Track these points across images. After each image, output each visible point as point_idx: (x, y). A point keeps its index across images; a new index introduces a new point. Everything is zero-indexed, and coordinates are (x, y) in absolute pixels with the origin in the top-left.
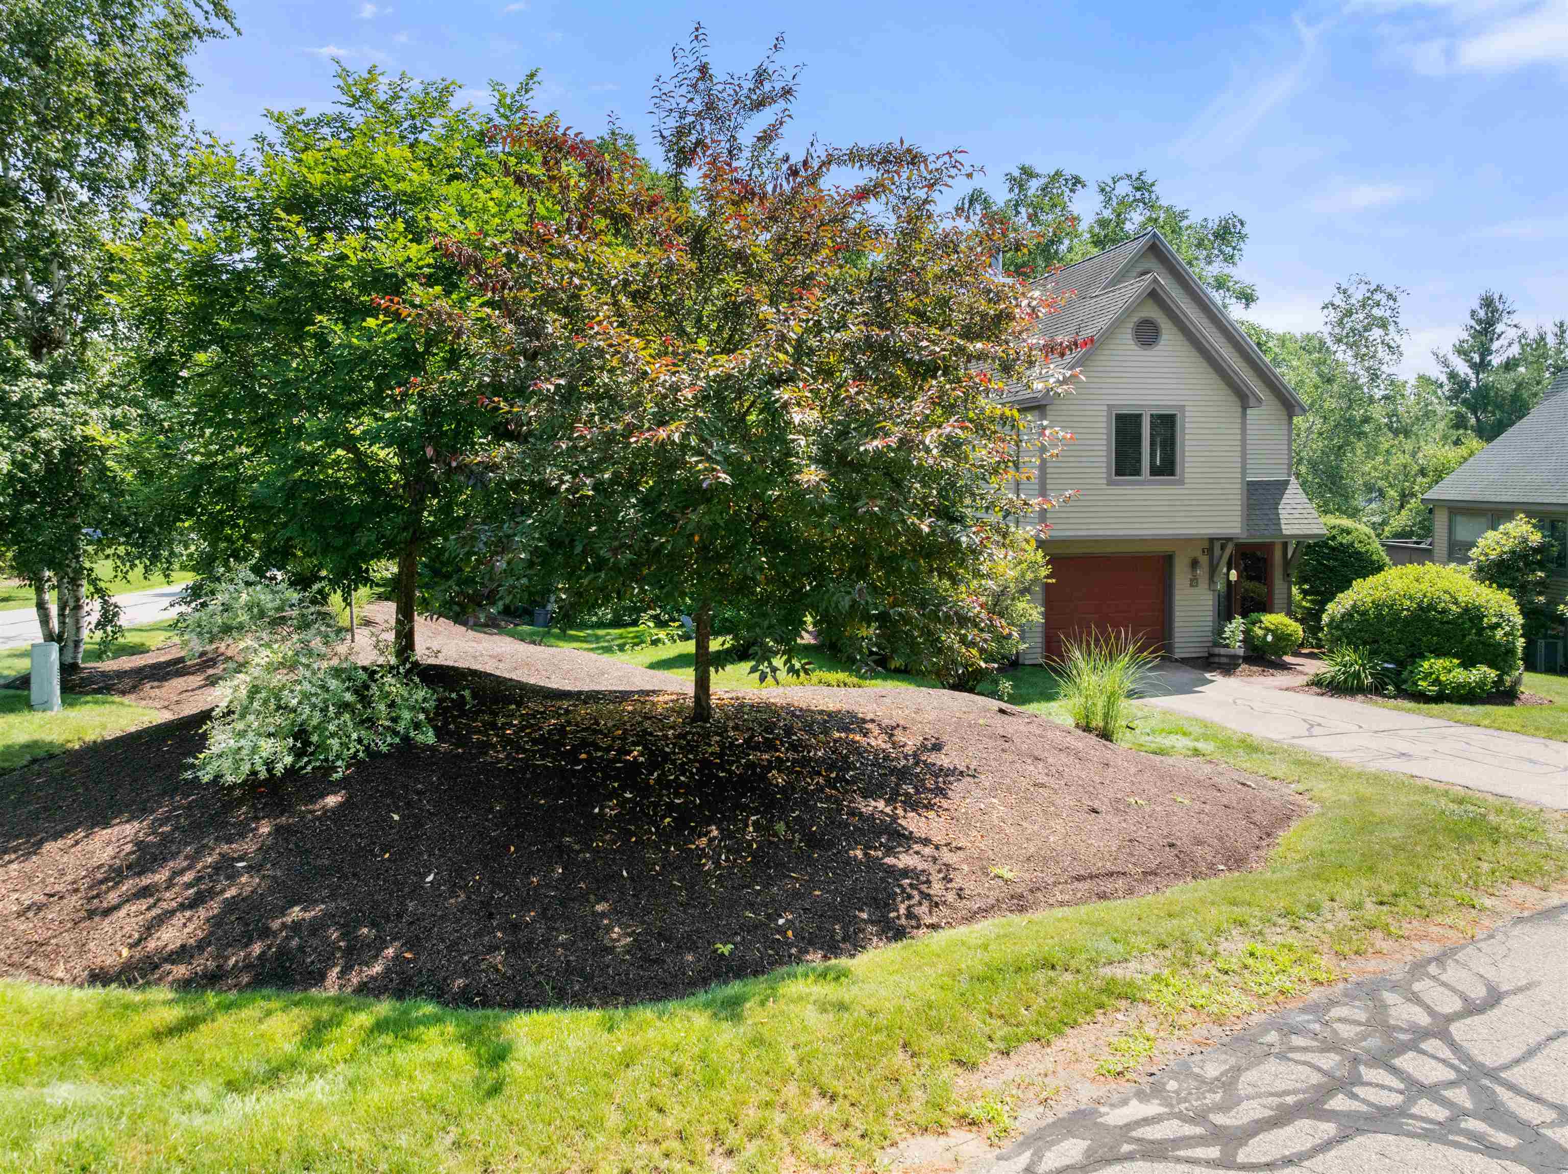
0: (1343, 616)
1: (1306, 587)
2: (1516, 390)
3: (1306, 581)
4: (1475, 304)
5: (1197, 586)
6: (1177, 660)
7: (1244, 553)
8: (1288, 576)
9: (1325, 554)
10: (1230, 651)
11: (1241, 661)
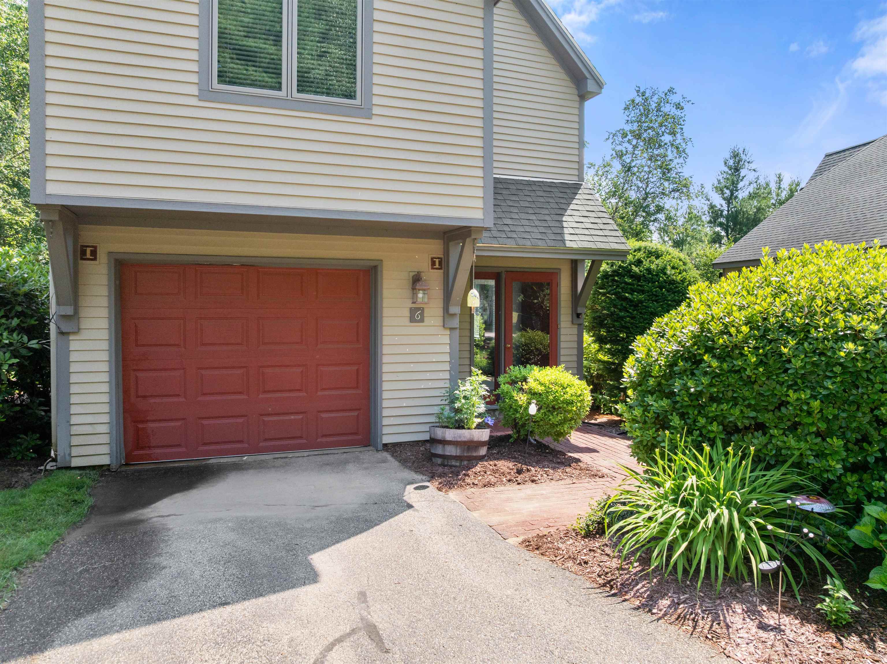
0: (672, 364)
1: (603, 332)
2: (755, 213)
3: (602, 325)
4: (728, 155)
5: (422, 320)
6: (380, 447)
7: (499, 270)
8: (578, 315)
9: (626, 283)
10: (464, 435)
11: (483, 451)
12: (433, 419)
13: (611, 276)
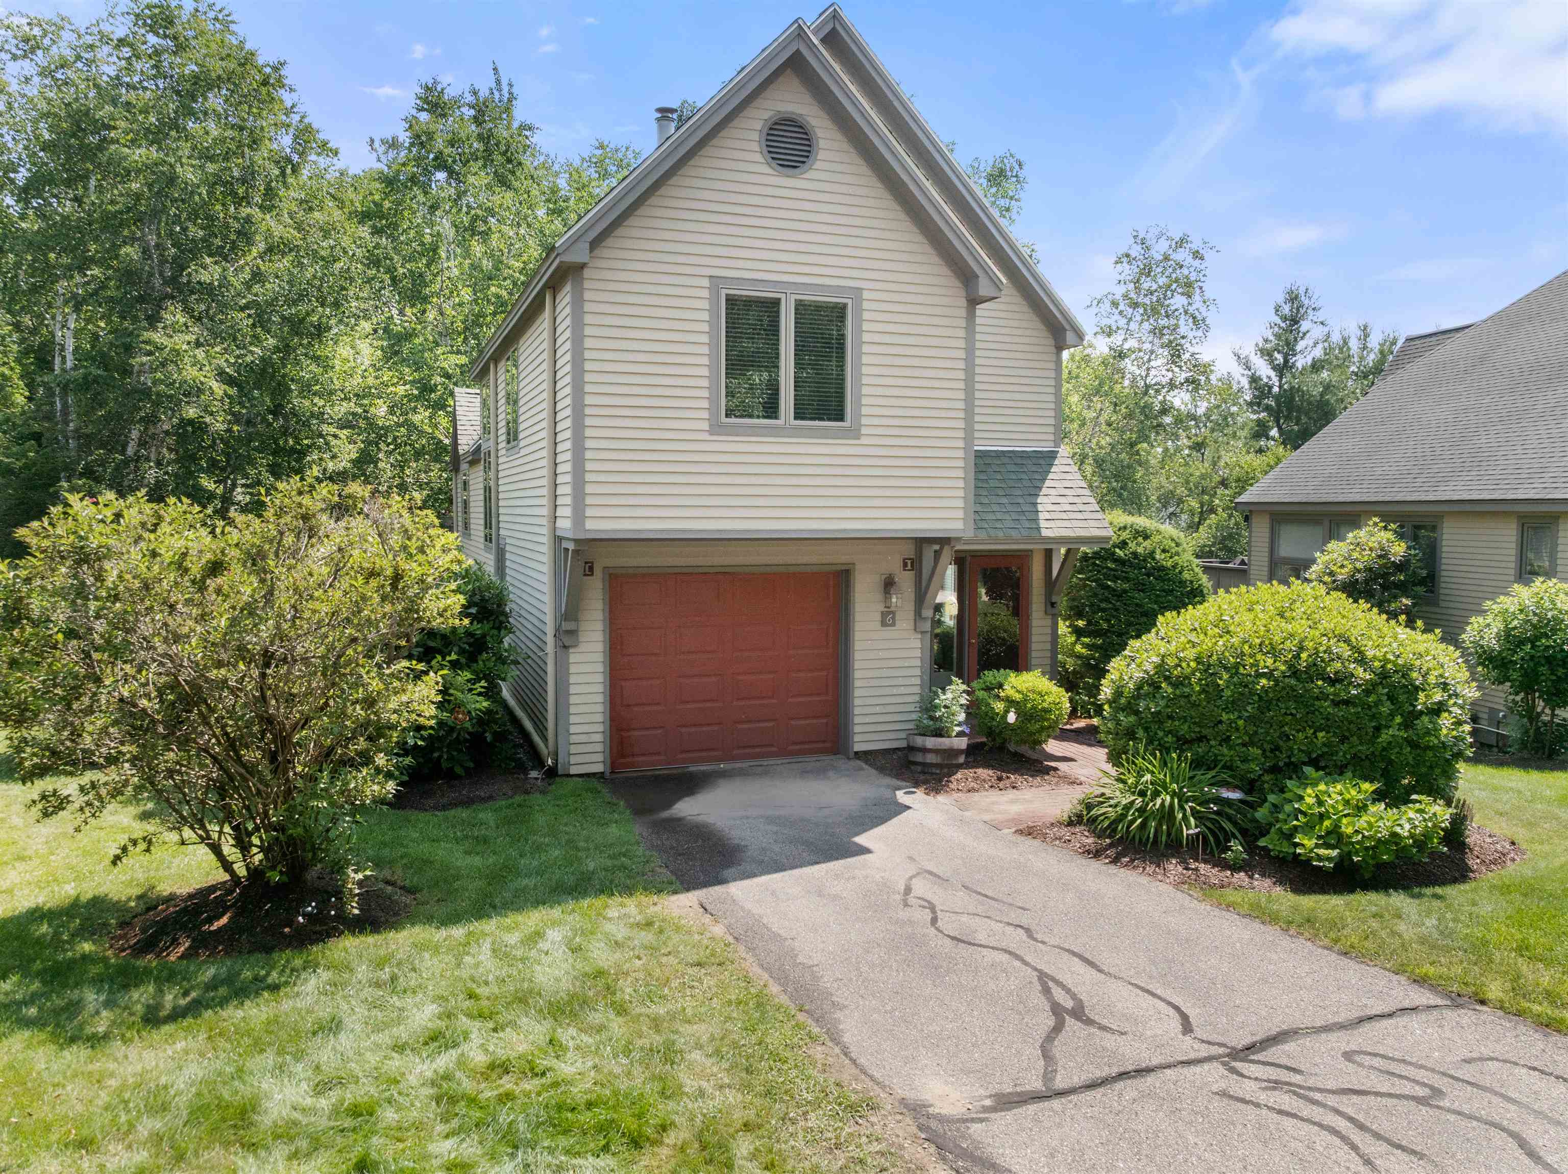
0: (1139, 688)
1: (1081, 623)
2: (1322, 394)
3: (1080, 615)
4: (1280, 298)
5: (893, 624)
6: (852, 755)
8: (1053, 605)
10: (944, 743)
11: (962, 759)
12: (911, 726)
13: (1091, 558)
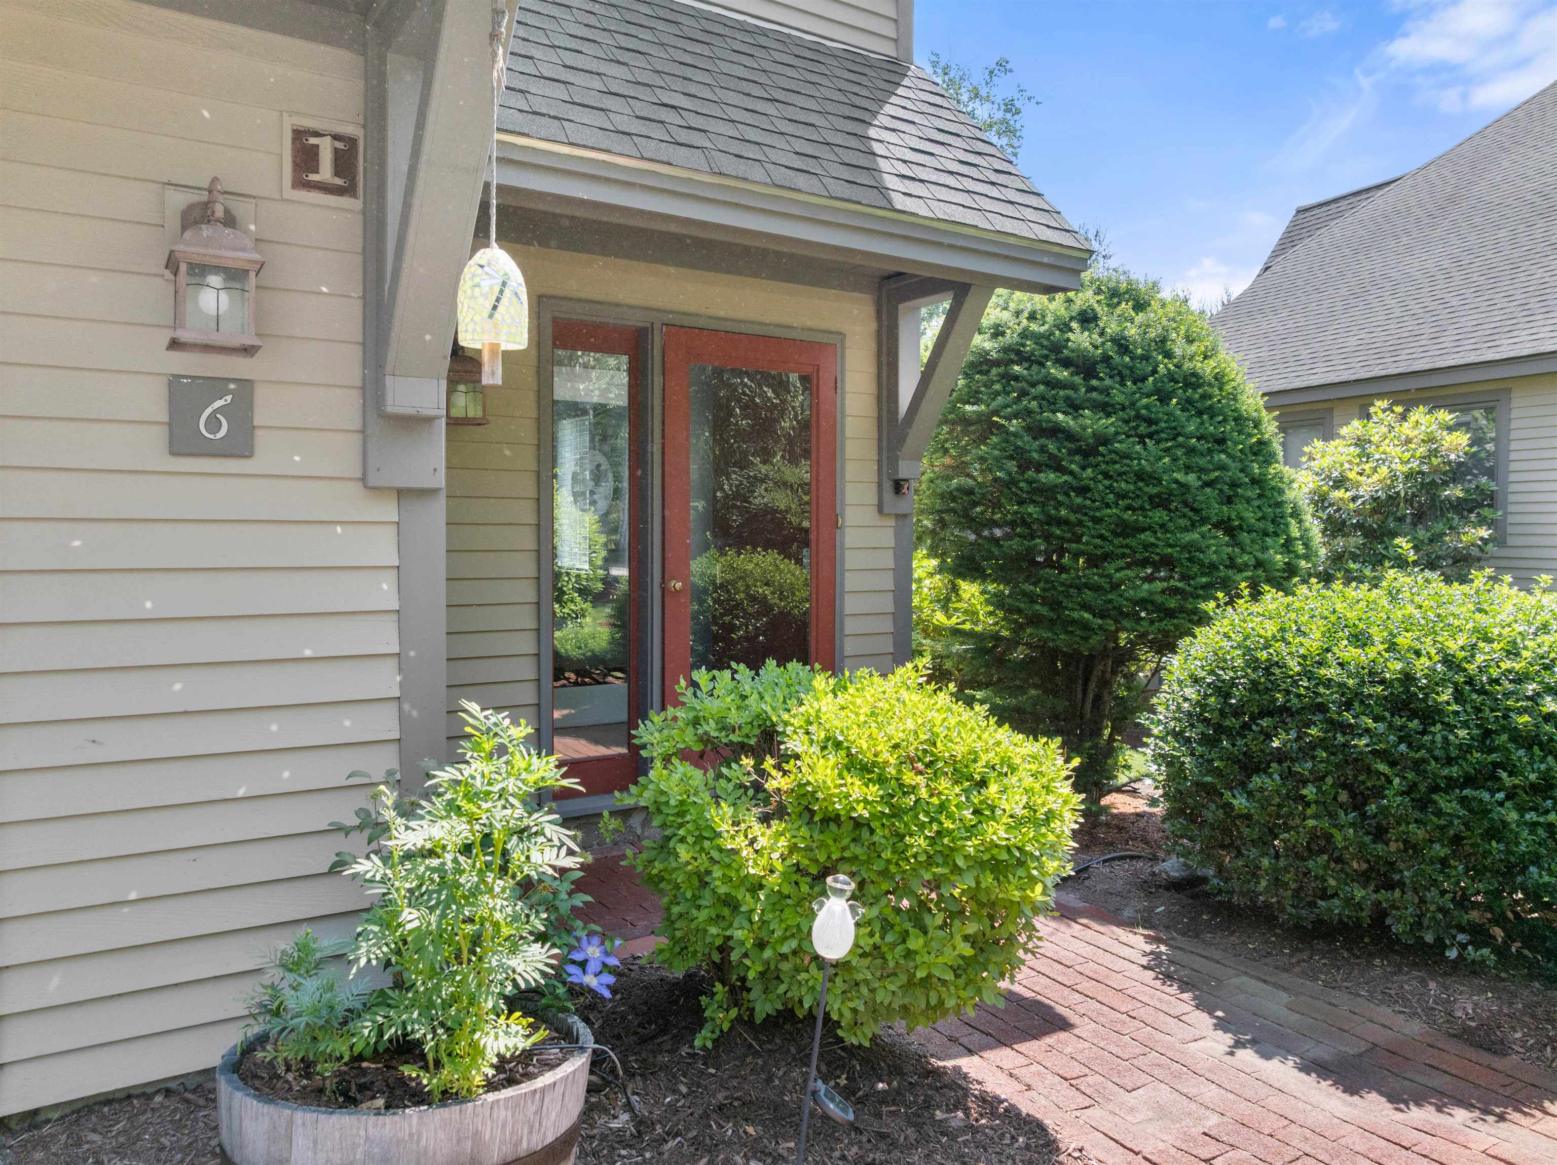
5: (238, 447)
7: (636, 320)
8: (898, 485)
9: (1053, 384)
13: (997, 363)
